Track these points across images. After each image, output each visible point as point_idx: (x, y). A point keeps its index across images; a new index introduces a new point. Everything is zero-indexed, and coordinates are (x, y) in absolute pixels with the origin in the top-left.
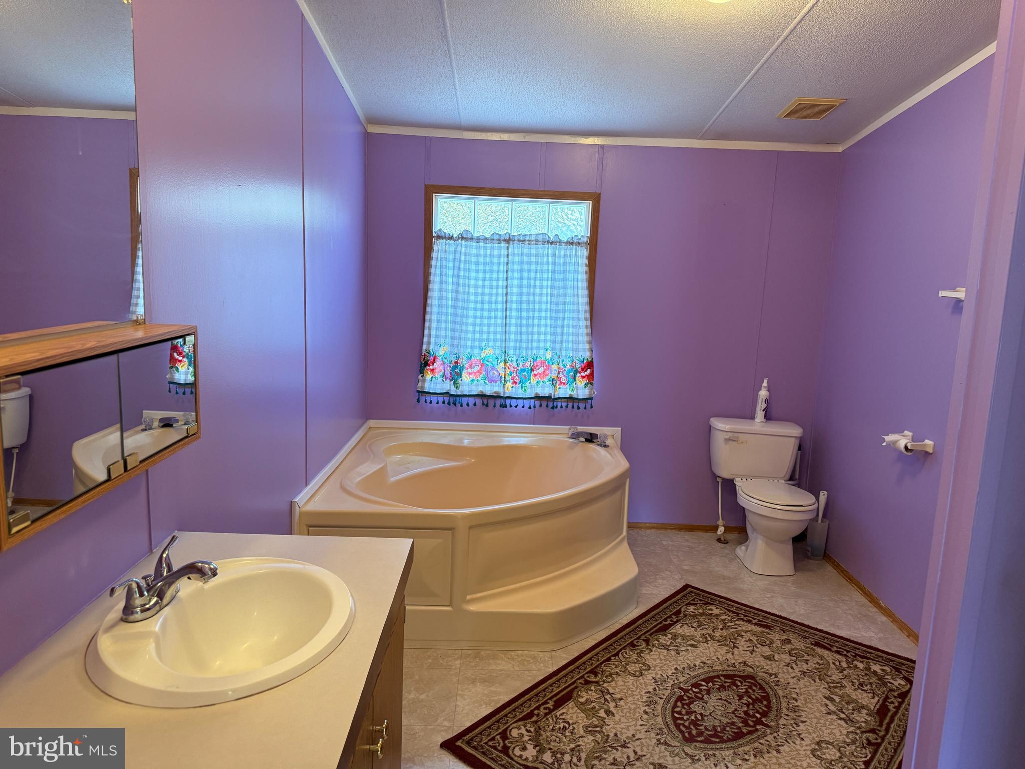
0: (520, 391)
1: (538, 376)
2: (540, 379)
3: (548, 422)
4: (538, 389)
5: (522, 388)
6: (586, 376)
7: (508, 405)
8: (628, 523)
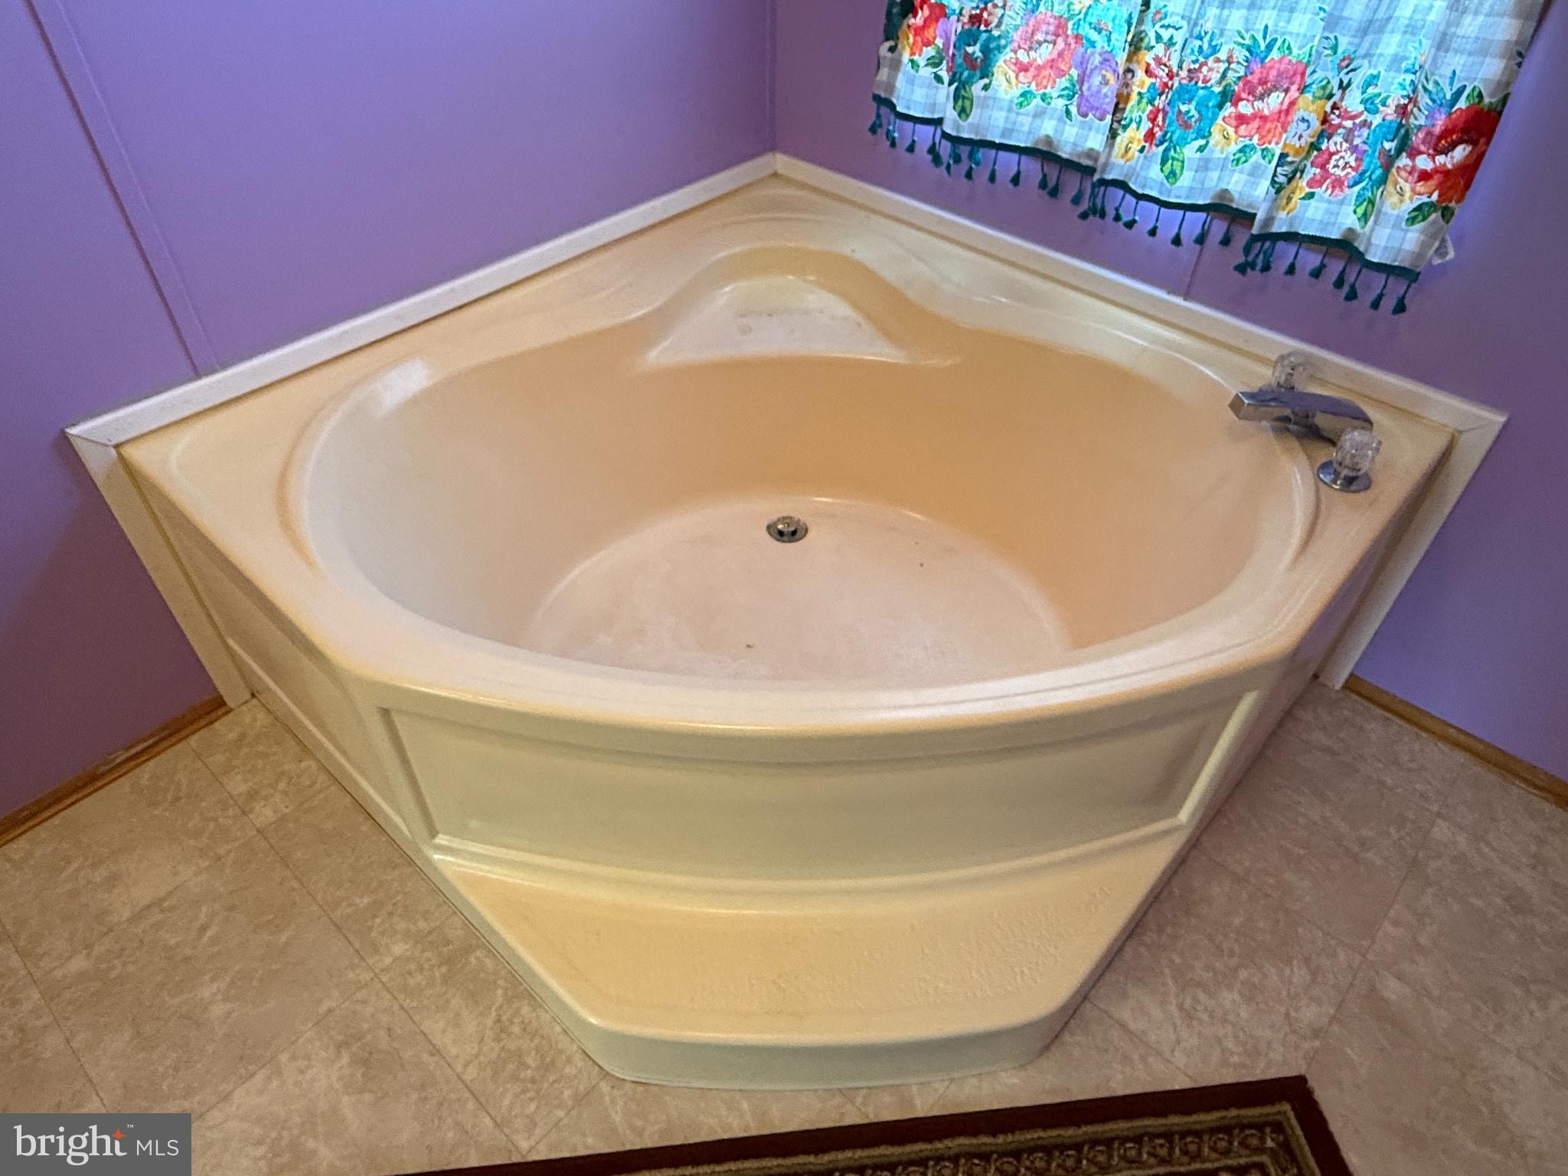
0: (1155, 172)
1: (1256, 124)
2: (1255, 140)
3: (1235, 305)
4: (1236, 176)
5: (1164, 162)
6: (1436, 171)
7: (1111, 213)
8: (1352, 675)
